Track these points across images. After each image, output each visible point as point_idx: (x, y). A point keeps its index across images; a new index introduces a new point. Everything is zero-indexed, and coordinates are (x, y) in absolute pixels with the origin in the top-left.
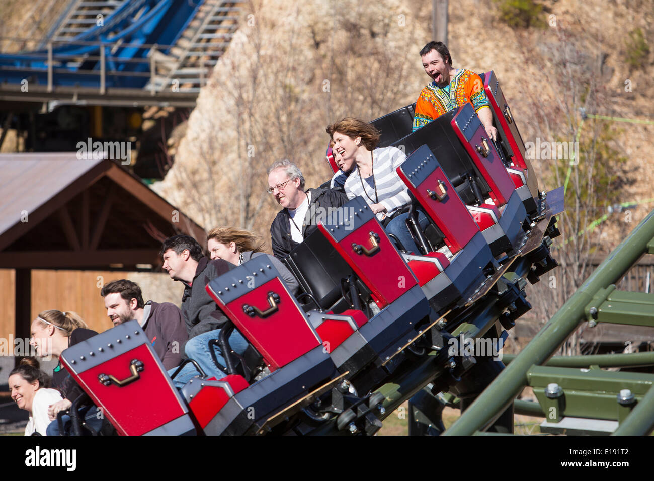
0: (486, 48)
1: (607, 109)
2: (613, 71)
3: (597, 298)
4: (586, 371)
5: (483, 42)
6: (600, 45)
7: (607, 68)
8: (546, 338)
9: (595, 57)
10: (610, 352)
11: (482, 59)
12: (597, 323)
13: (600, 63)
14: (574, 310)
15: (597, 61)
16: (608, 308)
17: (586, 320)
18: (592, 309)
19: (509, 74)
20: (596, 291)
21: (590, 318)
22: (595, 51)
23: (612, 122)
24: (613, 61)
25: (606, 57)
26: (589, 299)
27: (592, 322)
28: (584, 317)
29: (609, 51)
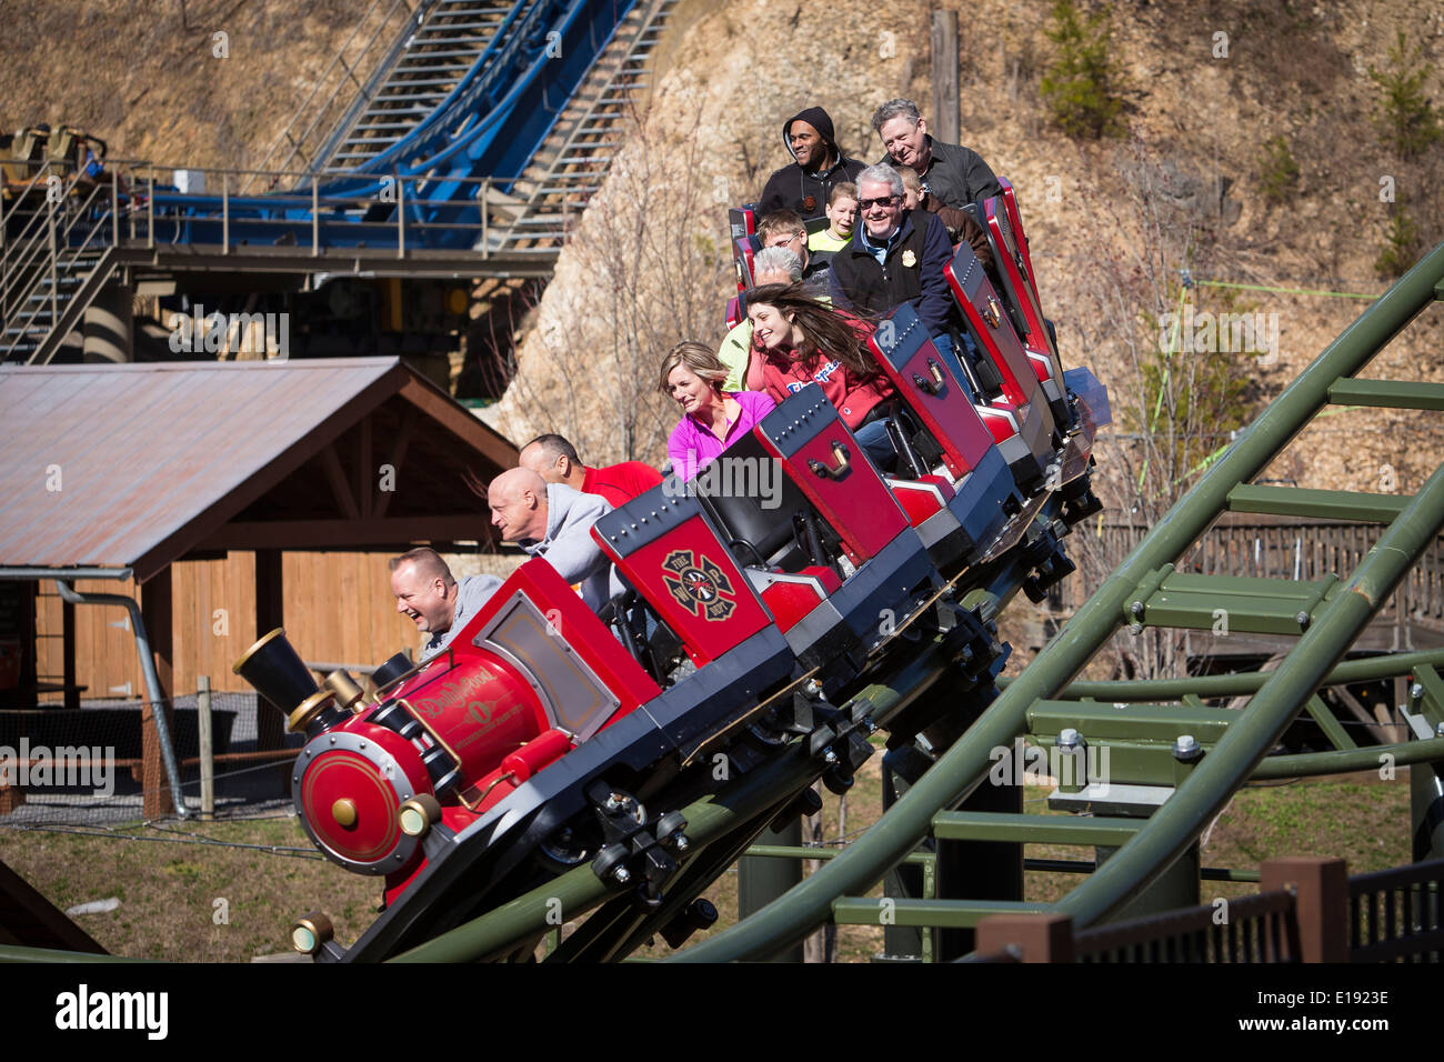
0: (1030, 173)
1: (1232, 269)
2: (1240, 206)
3: (1144, 586)
4: (1122, 706)
5: (1026, 161)
6: (1217, 163)
7: (1230, 201)
8: (1059, 654)
9: (1210, 185)
10: (1229, 672)
11: (1024, 190)
12: (1144, 627)
13: (1218, 195)
14: (1106, 606)
15: (1213, 191)
16: (1161, 603)
17: (1127, 623)
18: (1134, 605)
19: (1069, 215)
20: (1142, 575)
21: (1133, 619)
22: (1209, 174)
23: (1239, 291)
24: (1239, 191)
25: (1227, 183)
26: (1131, 589)
27: (1136, 625)
28: (1122, 618)
29: (1234, 175)
